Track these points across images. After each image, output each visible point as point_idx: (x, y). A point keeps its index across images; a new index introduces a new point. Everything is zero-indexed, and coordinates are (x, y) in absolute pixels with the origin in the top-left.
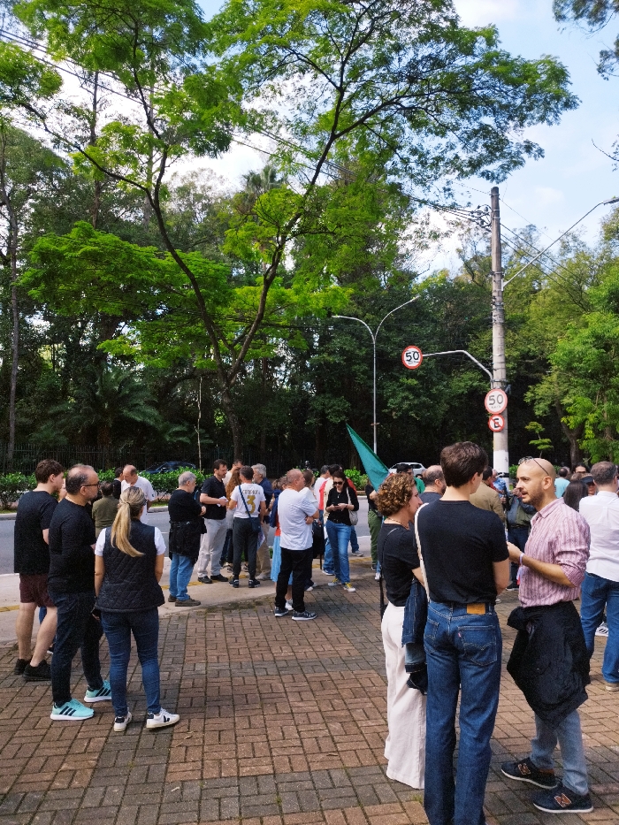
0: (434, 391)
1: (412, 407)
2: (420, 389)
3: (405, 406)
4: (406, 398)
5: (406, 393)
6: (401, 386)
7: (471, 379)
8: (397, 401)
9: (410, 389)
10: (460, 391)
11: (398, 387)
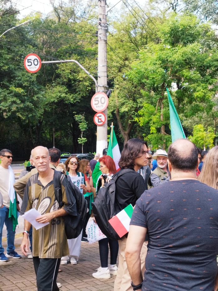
0: (35, 98)
1: (18, 110)
2: (24, 96)
3: (14, 108)
4: (14, 102)
5: (15, 99)
6: (10, 93)
7: (60, 92)
8: (7, 105)
9: (17, 95)
10: (52, 100)
11: (8, 94)
